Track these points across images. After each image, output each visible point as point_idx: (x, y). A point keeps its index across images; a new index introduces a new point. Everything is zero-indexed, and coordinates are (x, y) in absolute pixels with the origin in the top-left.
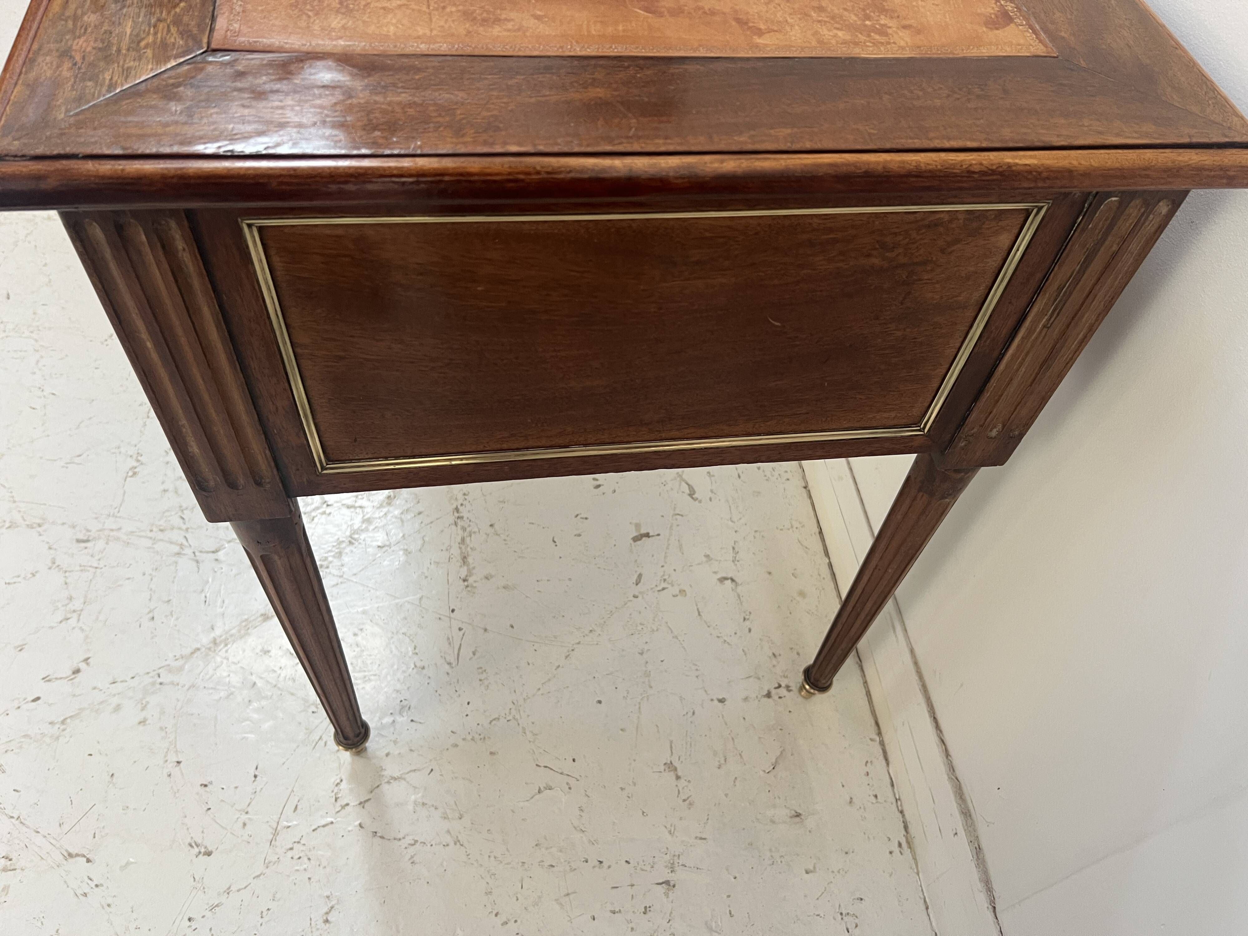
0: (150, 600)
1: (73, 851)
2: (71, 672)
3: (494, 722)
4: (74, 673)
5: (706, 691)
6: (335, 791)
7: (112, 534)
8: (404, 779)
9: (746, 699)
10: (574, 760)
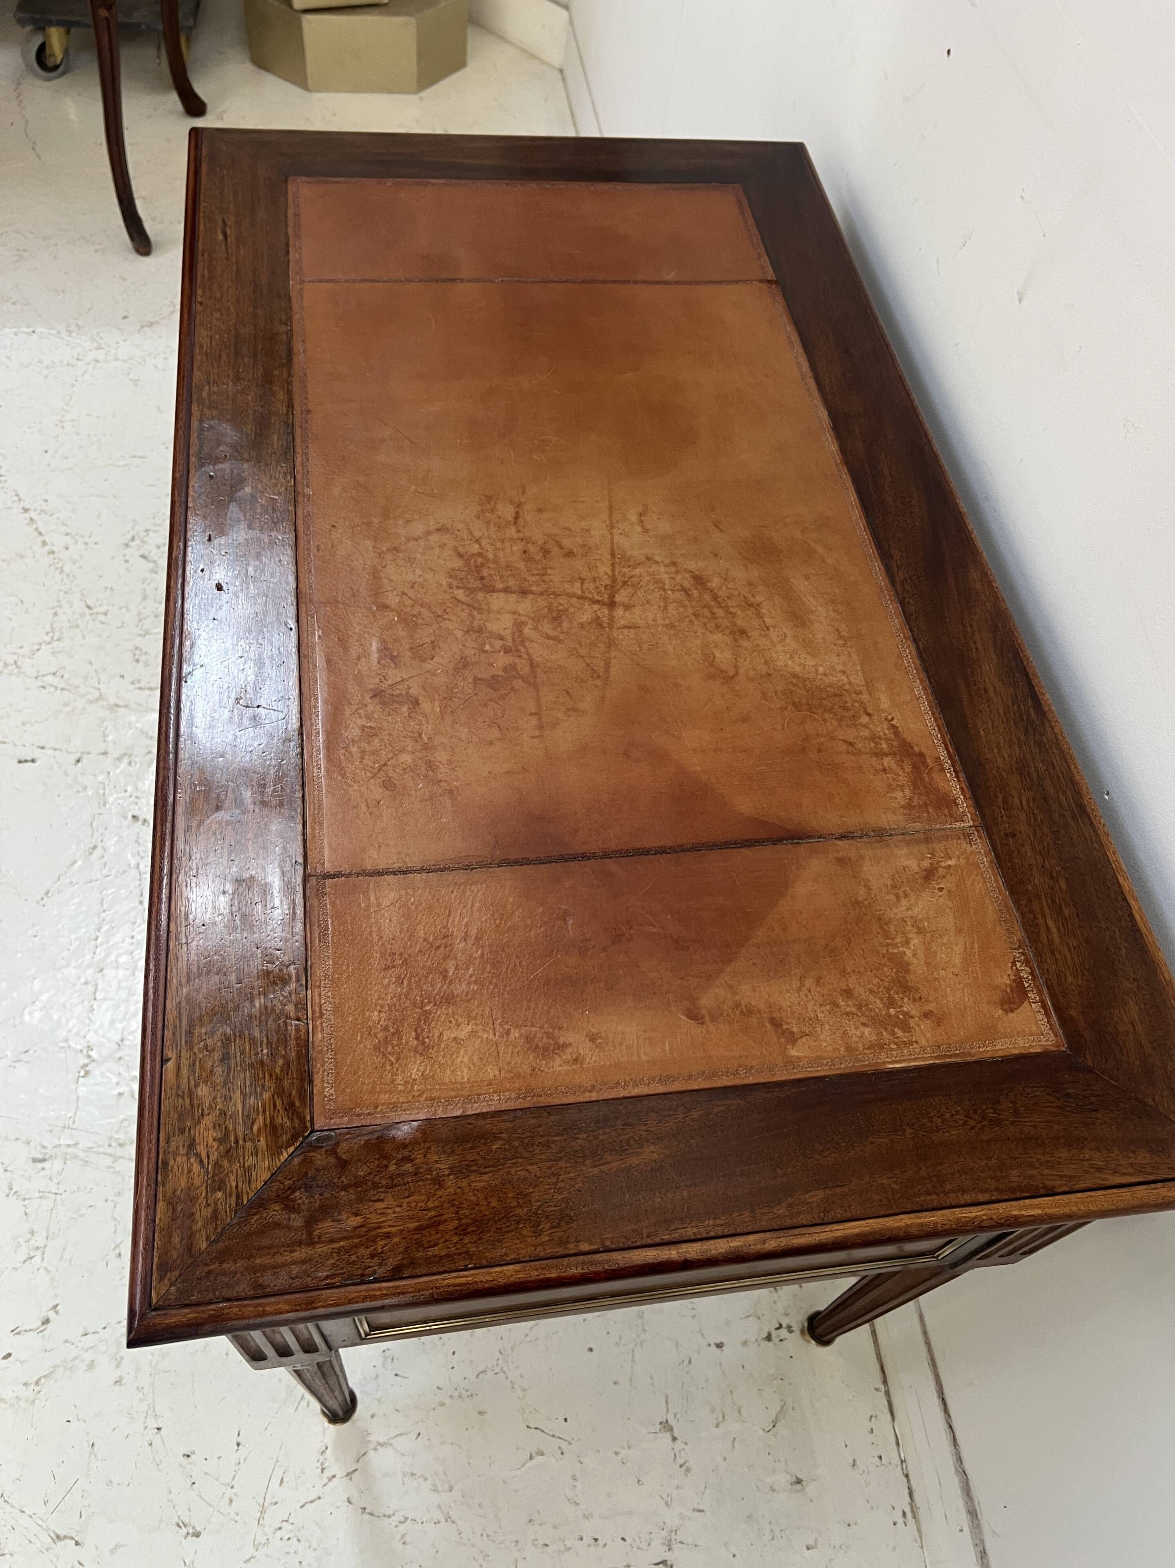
0: (115, 1232)
1: (62, 1533)
2: (40, 1323)
3: (481, 1375)
4: (43, 1324)
5: (702, 1334)
6: (321, 1461)
7: (70, 1150)
8: (391, 1445)
9: (745, 1343)
10: (566, 1420)
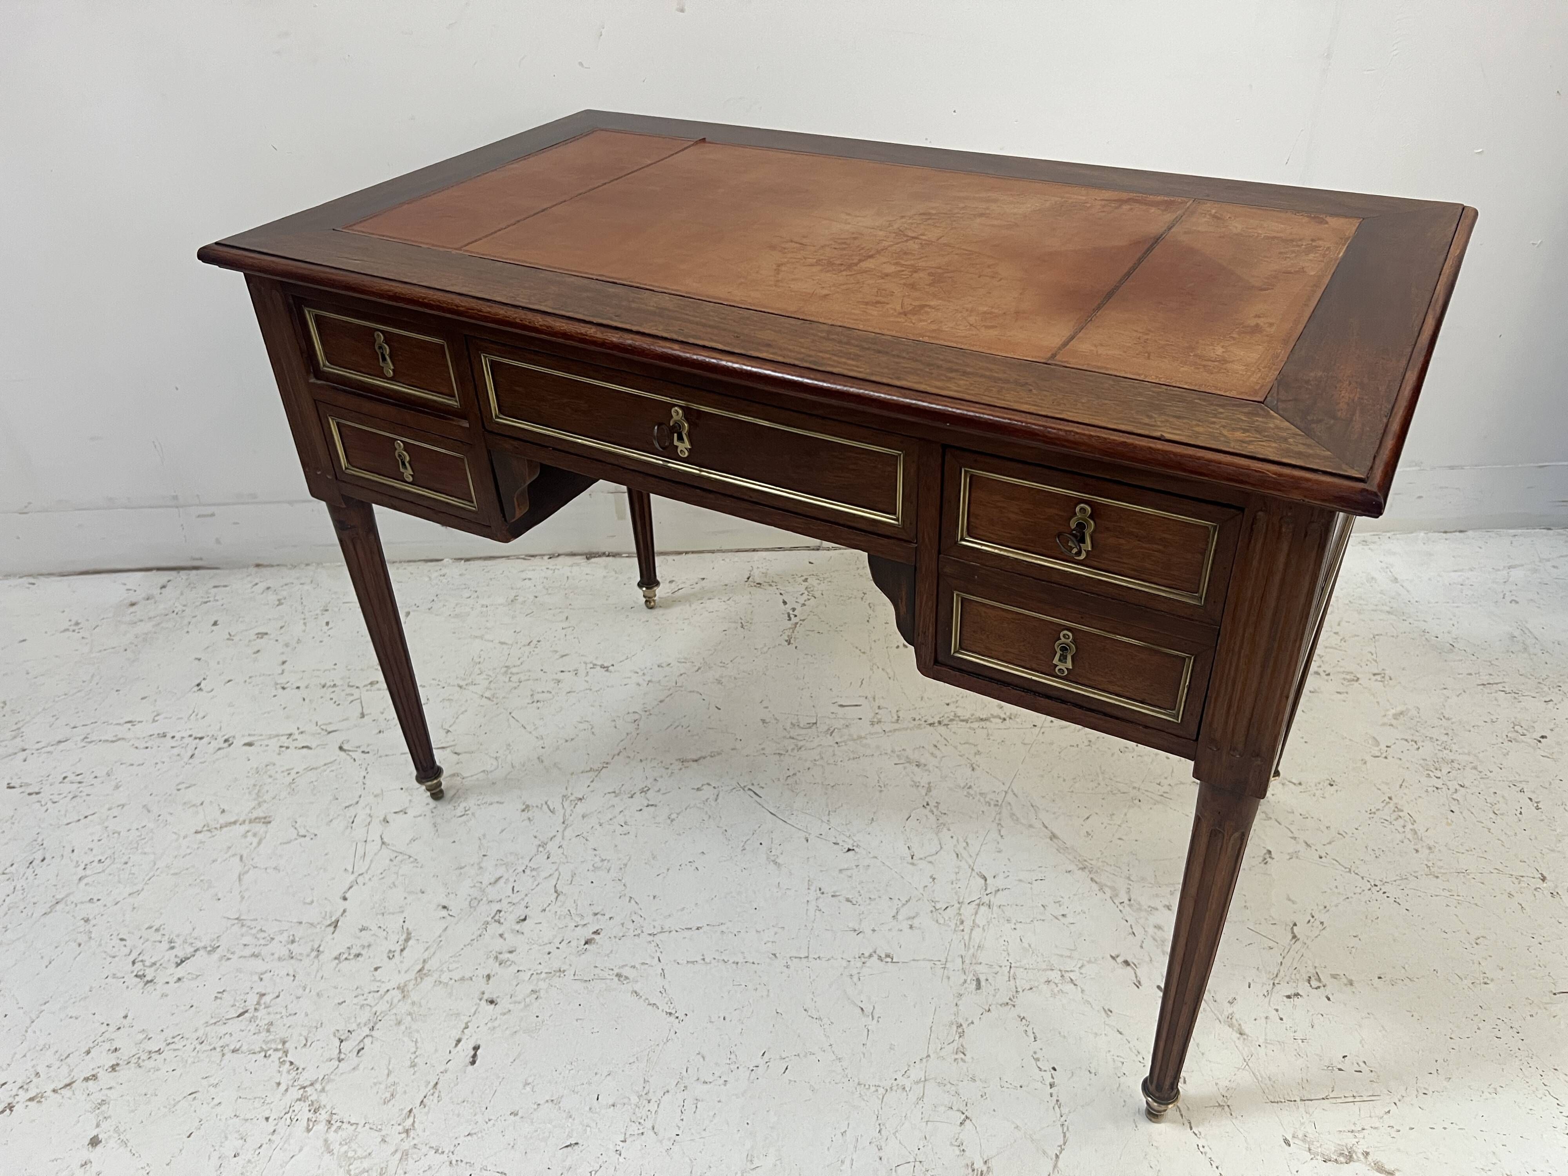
1: (1290, 936)
4: (1129, 965)
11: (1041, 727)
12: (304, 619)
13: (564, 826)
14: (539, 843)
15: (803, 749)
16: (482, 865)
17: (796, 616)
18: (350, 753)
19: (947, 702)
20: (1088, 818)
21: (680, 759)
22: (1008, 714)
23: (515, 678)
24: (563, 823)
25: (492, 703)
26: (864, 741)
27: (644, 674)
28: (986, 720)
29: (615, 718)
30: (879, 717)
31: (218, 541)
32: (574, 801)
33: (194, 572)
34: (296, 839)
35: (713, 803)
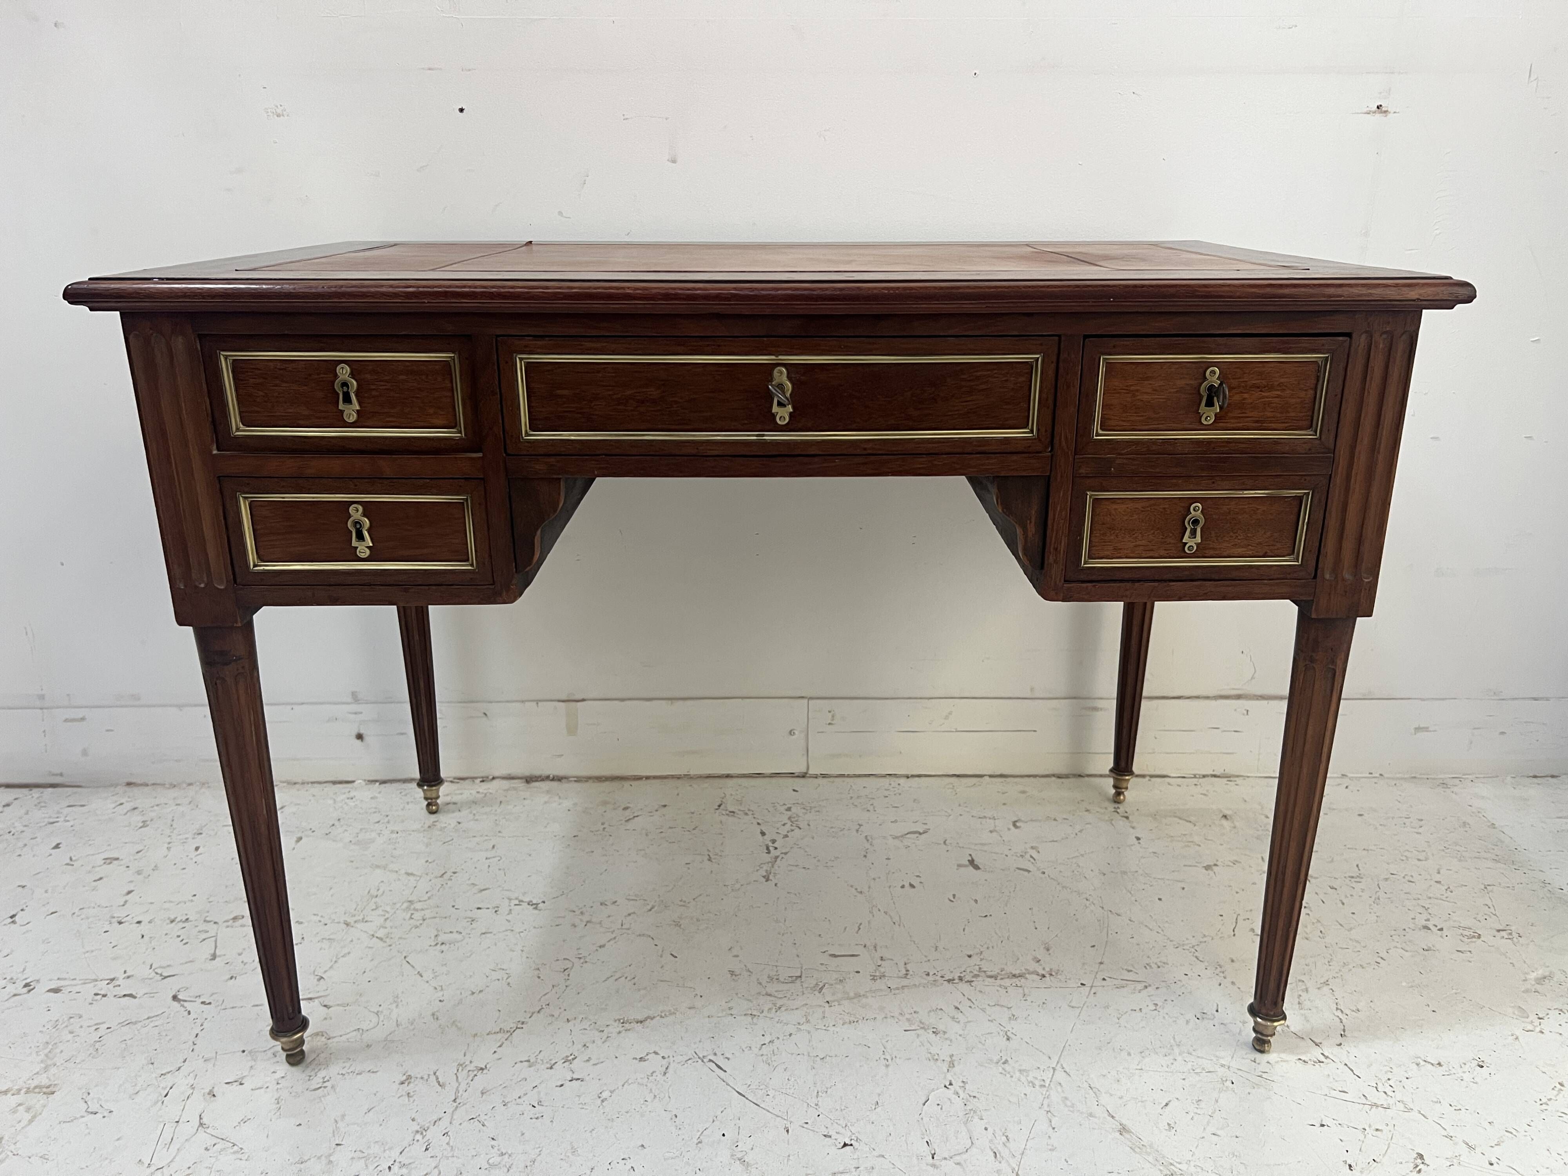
9: (1133, 828)
11: (1092, 987)
12: (169, 843)
13: (455, 1104)
14: (417, 1128)
15: (783, 1009)
16: (332, 1158)
17: (776, 848)
18: (186, 1004)
19: (969, 954)
20: (1167, 1105)
21: (619, 1020)
22: (1047, 969)
23: (418, 915)
24: (455, 1101)
25: (385, 945)
26: (864, 1000)
27: (582, 913)
28: (1020, 976)
29: (540, 966)
30: (882, 970)
31: (85, 753)
32: (473, 1071)
33: (50, 790)
34: (83, 1117)
35: (660, 1077)
